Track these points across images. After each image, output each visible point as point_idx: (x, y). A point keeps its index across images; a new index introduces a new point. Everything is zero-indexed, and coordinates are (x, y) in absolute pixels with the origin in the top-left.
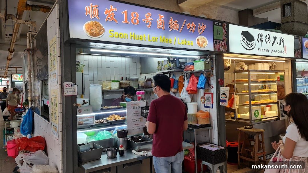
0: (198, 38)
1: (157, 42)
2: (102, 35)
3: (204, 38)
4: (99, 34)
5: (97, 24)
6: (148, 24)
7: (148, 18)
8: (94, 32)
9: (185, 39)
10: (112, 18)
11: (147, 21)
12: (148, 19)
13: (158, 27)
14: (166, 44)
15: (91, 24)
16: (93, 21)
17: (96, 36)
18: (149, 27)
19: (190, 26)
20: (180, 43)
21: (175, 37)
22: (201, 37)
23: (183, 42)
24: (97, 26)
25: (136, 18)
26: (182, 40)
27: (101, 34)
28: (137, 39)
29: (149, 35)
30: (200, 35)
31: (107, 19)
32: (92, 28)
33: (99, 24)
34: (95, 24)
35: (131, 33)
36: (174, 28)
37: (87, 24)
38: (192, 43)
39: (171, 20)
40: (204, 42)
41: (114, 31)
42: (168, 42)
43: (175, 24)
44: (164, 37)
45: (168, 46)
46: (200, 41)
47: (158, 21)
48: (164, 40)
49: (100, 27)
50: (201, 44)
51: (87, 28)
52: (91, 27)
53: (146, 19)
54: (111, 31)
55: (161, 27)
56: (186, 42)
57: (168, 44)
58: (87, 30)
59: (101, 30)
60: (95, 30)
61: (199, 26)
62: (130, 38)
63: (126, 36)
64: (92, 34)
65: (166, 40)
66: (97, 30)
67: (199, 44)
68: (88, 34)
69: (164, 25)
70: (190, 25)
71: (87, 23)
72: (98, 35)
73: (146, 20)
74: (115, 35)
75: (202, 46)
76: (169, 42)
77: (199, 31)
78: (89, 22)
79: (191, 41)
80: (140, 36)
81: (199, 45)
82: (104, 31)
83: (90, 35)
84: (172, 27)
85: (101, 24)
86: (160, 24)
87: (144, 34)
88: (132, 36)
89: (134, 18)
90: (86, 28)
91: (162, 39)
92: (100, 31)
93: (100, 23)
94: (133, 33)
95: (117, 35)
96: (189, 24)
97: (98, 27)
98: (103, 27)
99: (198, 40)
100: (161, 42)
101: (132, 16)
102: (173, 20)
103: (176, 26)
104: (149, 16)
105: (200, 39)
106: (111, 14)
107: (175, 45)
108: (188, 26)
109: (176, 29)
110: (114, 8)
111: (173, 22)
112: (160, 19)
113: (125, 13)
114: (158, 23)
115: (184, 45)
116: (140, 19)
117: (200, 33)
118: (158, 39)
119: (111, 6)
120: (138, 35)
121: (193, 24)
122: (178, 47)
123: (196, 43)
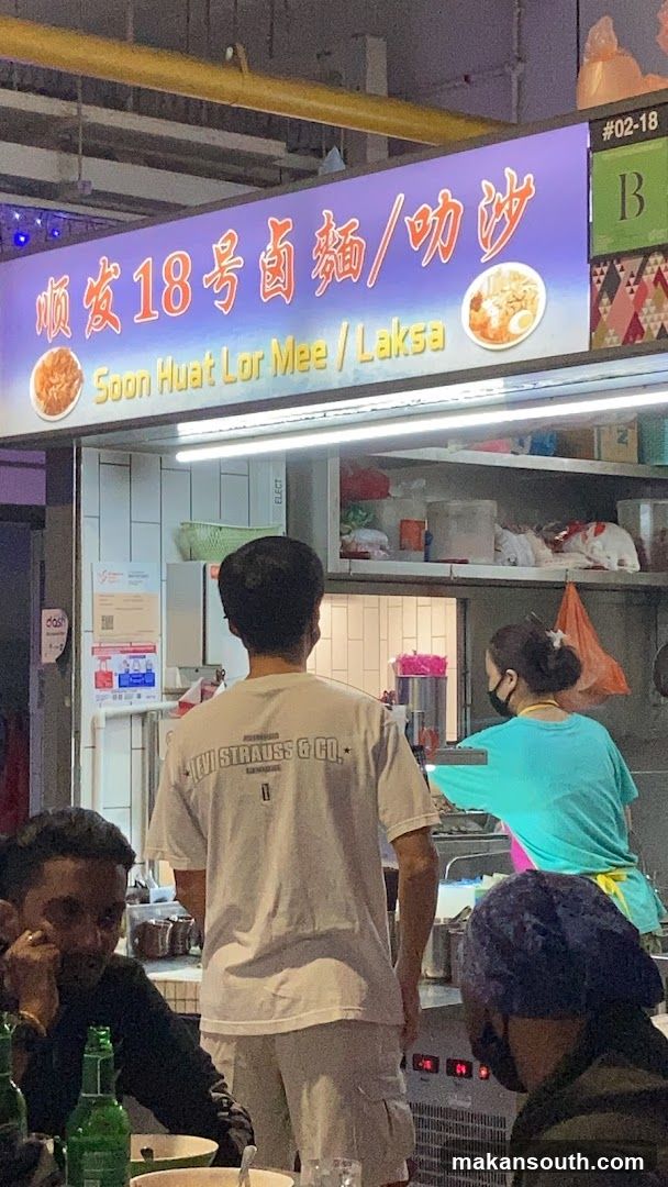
0: (479, 284)
1: (258, 378)
2: (77, 398)
3: (516, 277)
4: (68, 400)
5: (64, 360)
6: (222, 294)
7: (223, 264)
8: (55, 395)
9: (395, 320)
10: (106, 316)
11: (222, 280)
12: (222, 270)
13: (266, 295)
14: (298, 377)
15: (49, 364)
16: (55, 350)
17: (61, 412)
18: (225, 307)
19: (425, 227)
20: (368, 353)
21: (345, 324)
22: (499, 273)
23: (386, 343)
24: (63, 369)
25: (180, 282)
26: (379, 333)
27: (72, 400)
28: (182, 381)
29: (225, 349)
30: (488, 263)
31: (91, 325)
32: (52, 381)
33: (70, 357)
34: (59, 361)
35: (159, 361)
36: (340, 270)
37: (40, 369)
38: (439, 334)
39: (326, 232)
40: (518, 302)
41: (107, 374)
42: (304, 366)
43: (345, 246)
44: (290, 339)
45: (309, 388)
46: (486, 305)
47: (266, 261)
48: (290, 358)
49: (71, 368)
50: (495, 324)
51: (38, 383)
52: (48, 376)
53: (217, 268)
54: (99, 377)
55: (279, 289)
56: (402, 334)
57: (306, 374)
58: (38, 395)
59: (74, 380)
60: (58, 387)
61: (483, 203)
62: (156, 388)
63: (146, 383)
64: (50, 408)
65: (297, 357)
66: (62, 386)
67: (481, 328)
68: (40, 408)
69: (289, 270)
70: (430, 220)
71: (39, 364)
72: (66, 406)
73: (216, 273)
74: (111, 390)
75: (501, 335)
76: (312, 364)
77: (481, 235)
78: (45, 357)
79: (431, 324)
80: (191, 365)
81: (484, 336)
82: (81, 380)
83: (45, 412)
84: (328, 269)
85: (73, 356)
86: (275, 272)
87: (208, 354)
88: (164, 374)
89: (172, 283)
90: (35, 385)
91: (279, 357)
92: (70, 387)
93: (71, 353)
94: (169, 360)
95: (115, 386)
96: (424, 215)
97: (65, 370)
98: (79, 367)
99: (476, 303)
100: (276, 375)
101: (169, 277)
102: (333, 229)
103: (348, 257)
104: (231, 246)
105: (488, 292)
106: (103, 299)
107: (340, 370)
108: (419, 225)
109: (351, 270)
110: (111, 269)
111: (334, 239)
112: (275, 245)
113: (145, 271)
114: (268, 273)
115: (390, 357)
116: (196, 279)
117: (489, 253)
118: (263, 358)
119: (104, 261)
120: (184, 365)
121: (447, 205)
122: (358, 383)
123: (463, 330)
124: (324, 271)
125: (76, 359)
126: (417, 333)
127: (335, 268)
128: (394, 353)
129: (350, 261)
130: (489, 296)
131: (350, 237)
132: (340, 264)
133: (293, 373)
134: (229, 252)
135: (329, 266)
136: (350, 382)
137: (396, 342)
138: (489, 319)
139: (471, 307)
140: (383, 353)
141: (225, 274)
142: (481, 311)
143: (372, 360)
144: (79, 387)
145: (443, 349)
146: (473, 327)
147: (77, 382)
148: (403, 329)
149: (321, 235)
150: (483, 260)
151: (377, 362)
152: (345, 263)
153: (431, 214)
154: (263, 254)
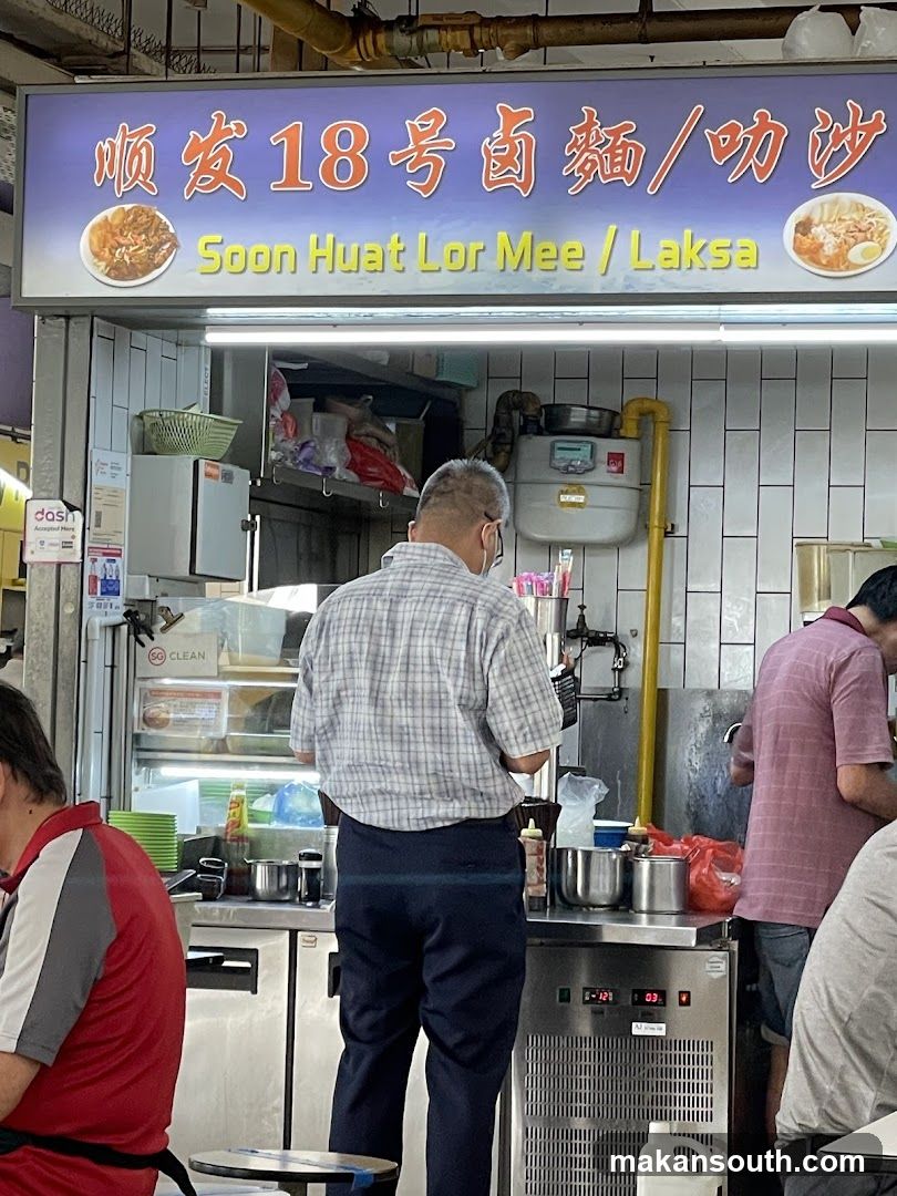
0: (808, 209)
1: (476, 270)
2: (165, 266)
3: (860, 208)
4: (150, 266)
5: (144, 219)
6: (419, 175)
7: (423, 142)
8: (126, 258)
9: (688, 232)
10: (220, 176)
11: (420, 160)
12: (420, 149)
13: (490, 184)
14: (537, 275)
15: (116, 222)
16: (128, 207)
17: (136, 277)
18: (425, 188)
19: (733, 143)
20: (648, 262)
21: (613, 228)
22: (836, 203)
23: (674, 254)
24: (141, 229)
25: (350, 154)
26: (664, 243)
27: (158, 266)
28: (352, 263)
29: (422, 236)
30: (821, 191)
31: (193, 184)
32: (122, 241)
33: (154, 216)
34: (135, 220)
35: (313, 238)
36: (607, 171)
37: (99, 224)
38: (751, 253)
39: (587, 129)
40: (862, 233)
41: (222, 243)
42: (550, 265)
43: (614, 148)
44: (527, 235)
45: (555, 289)
46: (818, 231)
47: (492, 148)
48: (528, 254)
49: (157, 230)
50: (829, 250)
51: (95, 240)
52: (114, 235)
53: (410, 147)
54: (206, 245)
55: (513, 180)
56: (698, 247)
57: (550, 274)
58: (96, 255)
59: (162, 244)
60: (132, 249)
61: (816, 130)
62: (307, 266)
63: (289, 259)
64: (118, 271)
65: (539, 255)
66: (140, 248)
67: (812, 253)
68: (98, 270)
69: (529, 162)
70: (741, 136)
71: (98, 219)
72: (146, 272)
73: (411, 151)
74: (227, 261)
75: (838, 263)
76: (561, 264)
77: (813, 161)
78: (109, 212)
79: (741, 242)
80: (368, 247)
81: (816, 262)
82: (175, 245)
83: (108, 275)
84: (588, 167)
85: (161, 216)
86: (507, 161)
87: (395, 237)
88: (320, 252)
89: (337, 154)
90: (91, 242)
91: (508, 249)
92: (156, 250)
93: (158, 213)
94: (330, 237)
95: (235, 257)
96: (734, 131)
97: (146, 232)
98: (172, 230)
99: (804, 227)
100: (503, 270)
101: (330, 146)
102: (597, 127)
103: (619, 159)
104: (435, 125)
105: (821, 218)
106: (215, 158)
107: (605, 274)
108: (725, 140)
109: (622, 173)
110: (232, 126)
111: (599, 138)
112: (506, 131)
113: (291, 135)
114: (493, 160)
115: (679, 268)
116: (376, 153)
117: (821, 180)
118: (484, 250)
119: (219, 116)
120: (354, 247)
121: (764, 125)
122: (630, 291)
123: (786, 252)
124: (581, 169)
125: (164, 219)
126: (718, 248)
127: (598, 168)
128: (686, 264)
129: (622, 163)
130: (821, 222)
131: (622, 139)
132: (607, 165)
133: (530, 270)
134: (432, 131)
135: (589, 165)
136: (618, 288)
137: (689, 254)
138: (822, 245)
139: (796, 231)
140: (668, 264)
141: (425, 155)
142: (810, 236)
143: (653, 269)
144: (169, 252)
145: (756, 268)
146: (798, 250)
147: (168, 245)
148: (699, 243)
149: (579, 131)
150: (813, 186)
151: (659, 272)
152: (613, 165)
153: (742, 132)
154: (488, 140)
